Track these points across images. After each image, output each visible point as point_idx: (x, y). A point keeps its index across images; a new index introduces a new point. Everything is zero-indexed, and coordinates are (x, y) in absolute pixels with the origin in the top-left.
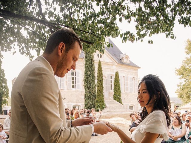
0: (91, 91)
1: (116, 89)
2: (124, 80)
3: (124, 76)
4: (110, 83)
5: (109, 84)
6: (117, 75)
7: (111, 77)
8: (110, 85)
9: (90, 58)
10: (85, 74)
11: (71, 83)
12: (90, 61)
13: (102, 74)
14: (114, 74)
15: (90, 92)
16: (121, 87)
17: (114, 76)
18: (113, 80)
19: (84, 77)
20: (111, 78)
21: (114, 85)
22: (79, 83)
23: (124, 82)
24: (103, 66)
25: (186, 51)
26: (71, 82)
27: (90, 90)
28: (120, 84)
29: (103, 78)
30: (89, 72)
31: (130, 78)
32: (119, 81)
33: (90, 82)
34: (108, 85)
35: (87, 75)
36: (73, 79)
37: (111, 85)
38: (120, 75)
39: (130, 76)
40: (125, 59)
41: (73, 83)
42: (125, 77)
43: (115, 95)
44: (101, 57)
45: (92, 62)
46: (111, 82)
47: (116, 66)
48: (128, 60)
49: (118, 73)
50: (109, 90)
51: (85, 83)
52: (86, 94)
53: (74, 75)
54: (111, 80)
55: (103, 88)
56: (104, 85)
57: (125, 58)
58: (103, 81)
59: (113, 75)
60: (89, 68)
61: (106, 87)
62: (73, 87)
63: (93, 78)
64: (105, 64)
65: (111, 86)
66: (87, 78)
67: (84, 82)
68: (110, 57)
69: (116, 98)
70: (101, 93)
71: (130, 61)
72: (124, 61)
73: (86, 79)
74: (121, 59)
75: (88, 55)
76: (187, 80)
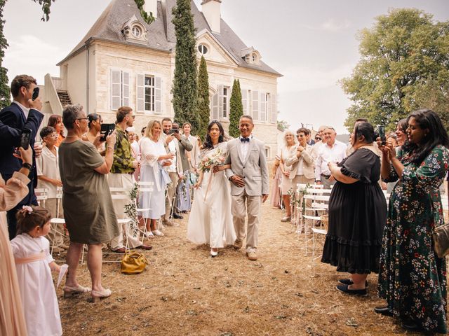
0: (188, 113)
1: (234, 114)
2: (250, 97)
3: (249, 91)
4: (223, 103)
5: (220, 105)
6: (236, 86)
7: (225, 90)
8: (222, 107)
9: (188, 44)
10: (176, 76)
11: (144, 99)
12: (188, 51)
13: (207, 84)
14: (231, 85)
15: (186, 116)
16: (244, 110)
17: (231, 88)
18: (229, 96)
19: (173, 83)
20: (225, 93)
21: (231, 106)
22: (160, 99)
23: (250, 100)
24: (209, 69)
25: (362, 49)
26: (144, 97)
27: (187, 111)
28: (243, 104)
29: (210, 91)
30: (185, 73)
31: (262, 94)
32: (241, 99)
33: (187, 95)
34: (218, 106)
35: (181, 80)
36: (148, 91)
37: (225, 106)
38: (242, 87)
39: (262, 90)
40: (251, 58)
41: (148, 99)
42: (251, 92)
43: (231, 125)
44: (205, 52)
45: (191, 53)
46: (225, 101)
47: (235, 69)
48: (258, 60)
49: (239, 84)
50: (220, 116)
51: (174, 96)
52: (176, 119)
53: (150, 84)
54: (225, 96)
55: (208, 112)
56: (211, 106)
57: (251, 55)
58: (210, 98)
59: (229, 87)
60: (184, 65)
61: (215, 110)
62: (148, 107)
63: (192, 86)
64: (212, 65)
65: (225, 108)
66: (180, 86)
67: (172, 94)
68: (224, 53)
69: (234, 132)
70: (204, 121)
71: (261, 61)
72: (250, 61)
73: (178, 87)
74: (243, 58)
75: (184, 38)
76: (365, 101)
